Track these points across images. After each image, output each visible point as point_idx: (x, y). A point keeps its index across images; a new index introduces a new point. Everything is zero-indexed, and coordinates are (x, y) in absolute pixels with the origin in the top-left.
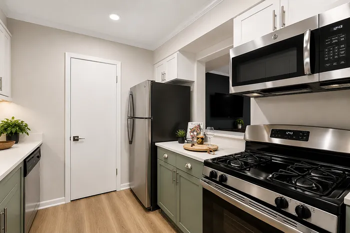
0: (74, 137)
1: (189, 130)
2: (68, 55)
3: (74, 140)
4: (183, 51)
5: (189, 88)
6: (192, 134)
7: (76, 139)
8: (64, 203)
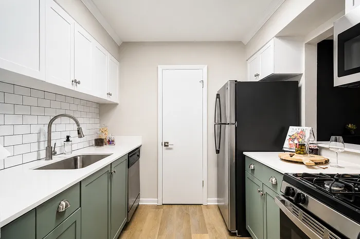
0: (165, 143)
1: (288, 137)
2: (160, 67)
3: (165, 146)
4: (280, 36)
5: (297, 83)
6: (291, 142)
7: (166, 145)
8: (156, 204)
